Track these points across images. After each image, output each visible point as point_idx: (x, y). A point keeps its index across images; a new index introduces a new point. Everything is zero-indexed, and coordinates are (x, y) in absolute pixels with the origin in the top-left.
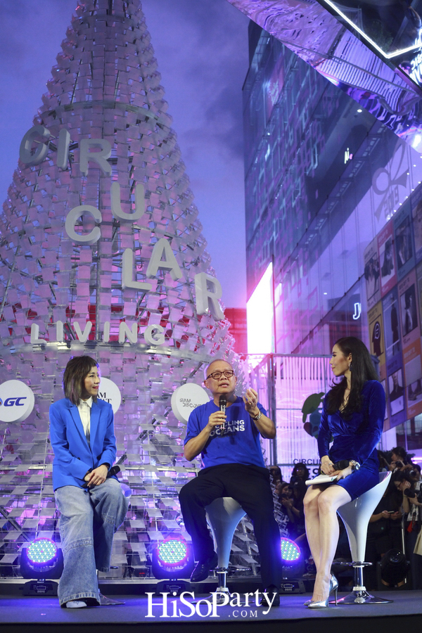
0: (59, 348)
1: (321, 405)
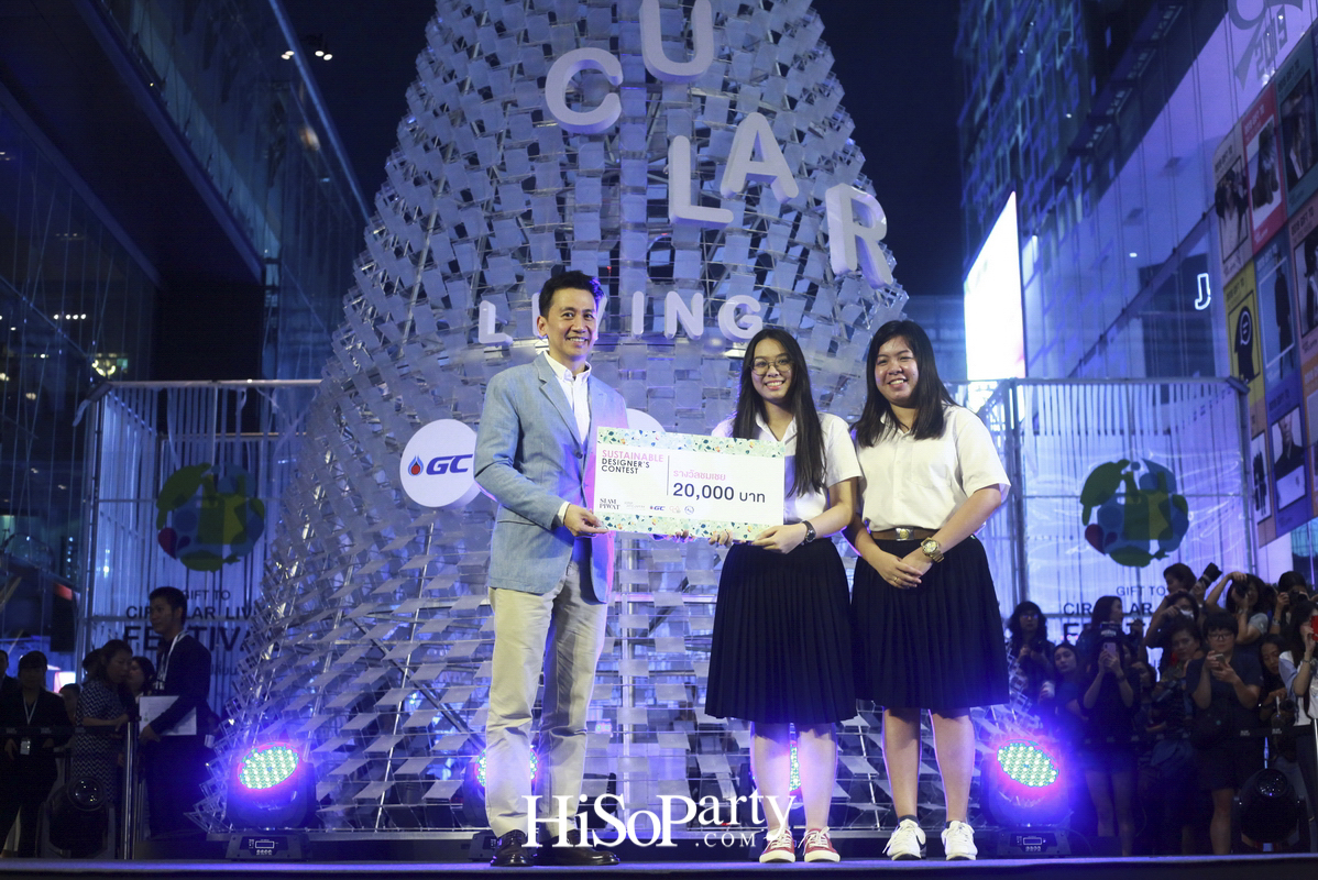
1: (1122, 488)
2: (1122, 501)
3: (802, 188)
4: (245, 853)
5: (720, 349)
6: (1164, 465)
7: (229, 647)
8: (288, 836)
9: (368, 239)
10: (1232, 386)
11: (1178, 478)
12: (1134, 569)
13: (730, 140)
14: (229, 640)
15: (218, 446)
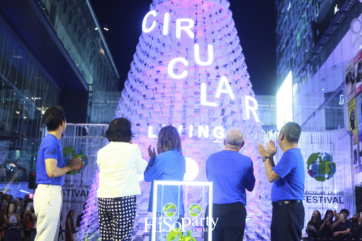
1: (318, 160)
2: (318, 163)
3: (236, 96)
5: (212, 140)
6: (330, 154)
7: (77, 195)
9: (120, 104)
10: (349, 133)
11: (333, 158)
12: (321, 182)
13: (217, 83)
14: (77, 193)
15: (76, 139)
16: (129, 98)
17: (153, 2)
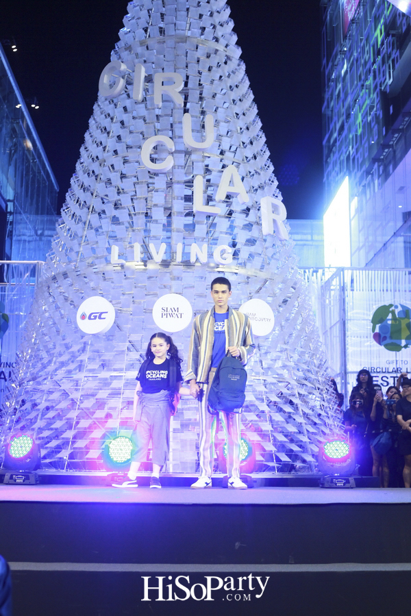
0: (137, 267)
1: (390, 316)
3: (251, 197)
4: (11, 481)
5: (213, 268)
6: (409, 306)
8: (30, 475)
9: (63, 213)
12: (394, 352)
13: (220, 177)
16: (78, 204)
17: (116, 47)
